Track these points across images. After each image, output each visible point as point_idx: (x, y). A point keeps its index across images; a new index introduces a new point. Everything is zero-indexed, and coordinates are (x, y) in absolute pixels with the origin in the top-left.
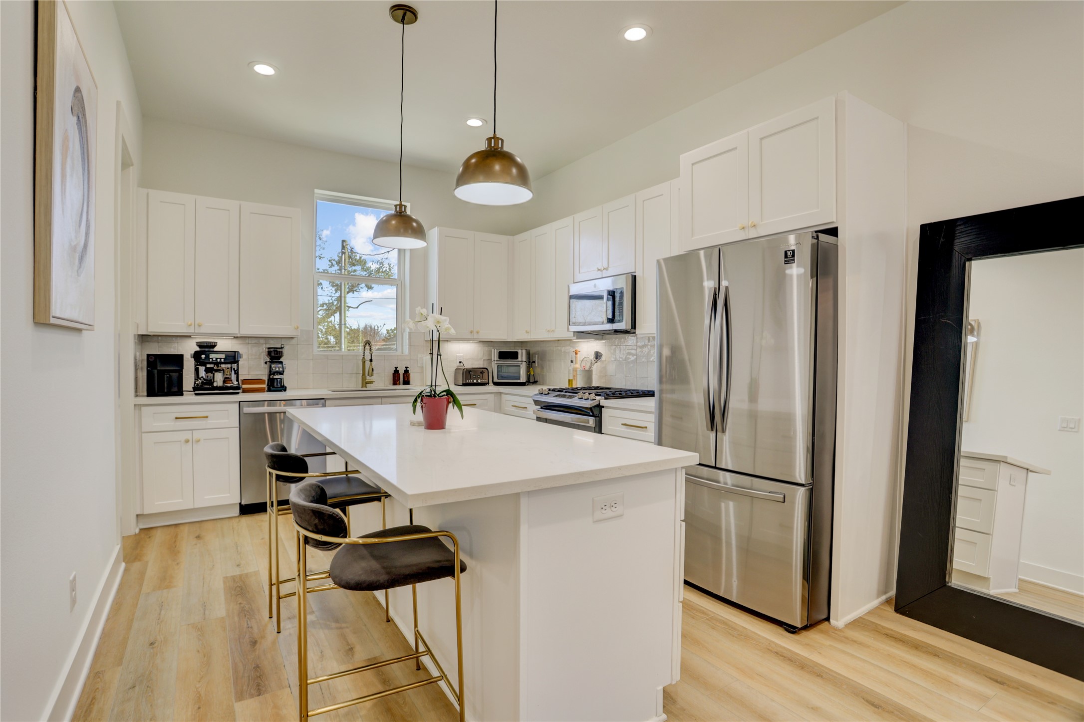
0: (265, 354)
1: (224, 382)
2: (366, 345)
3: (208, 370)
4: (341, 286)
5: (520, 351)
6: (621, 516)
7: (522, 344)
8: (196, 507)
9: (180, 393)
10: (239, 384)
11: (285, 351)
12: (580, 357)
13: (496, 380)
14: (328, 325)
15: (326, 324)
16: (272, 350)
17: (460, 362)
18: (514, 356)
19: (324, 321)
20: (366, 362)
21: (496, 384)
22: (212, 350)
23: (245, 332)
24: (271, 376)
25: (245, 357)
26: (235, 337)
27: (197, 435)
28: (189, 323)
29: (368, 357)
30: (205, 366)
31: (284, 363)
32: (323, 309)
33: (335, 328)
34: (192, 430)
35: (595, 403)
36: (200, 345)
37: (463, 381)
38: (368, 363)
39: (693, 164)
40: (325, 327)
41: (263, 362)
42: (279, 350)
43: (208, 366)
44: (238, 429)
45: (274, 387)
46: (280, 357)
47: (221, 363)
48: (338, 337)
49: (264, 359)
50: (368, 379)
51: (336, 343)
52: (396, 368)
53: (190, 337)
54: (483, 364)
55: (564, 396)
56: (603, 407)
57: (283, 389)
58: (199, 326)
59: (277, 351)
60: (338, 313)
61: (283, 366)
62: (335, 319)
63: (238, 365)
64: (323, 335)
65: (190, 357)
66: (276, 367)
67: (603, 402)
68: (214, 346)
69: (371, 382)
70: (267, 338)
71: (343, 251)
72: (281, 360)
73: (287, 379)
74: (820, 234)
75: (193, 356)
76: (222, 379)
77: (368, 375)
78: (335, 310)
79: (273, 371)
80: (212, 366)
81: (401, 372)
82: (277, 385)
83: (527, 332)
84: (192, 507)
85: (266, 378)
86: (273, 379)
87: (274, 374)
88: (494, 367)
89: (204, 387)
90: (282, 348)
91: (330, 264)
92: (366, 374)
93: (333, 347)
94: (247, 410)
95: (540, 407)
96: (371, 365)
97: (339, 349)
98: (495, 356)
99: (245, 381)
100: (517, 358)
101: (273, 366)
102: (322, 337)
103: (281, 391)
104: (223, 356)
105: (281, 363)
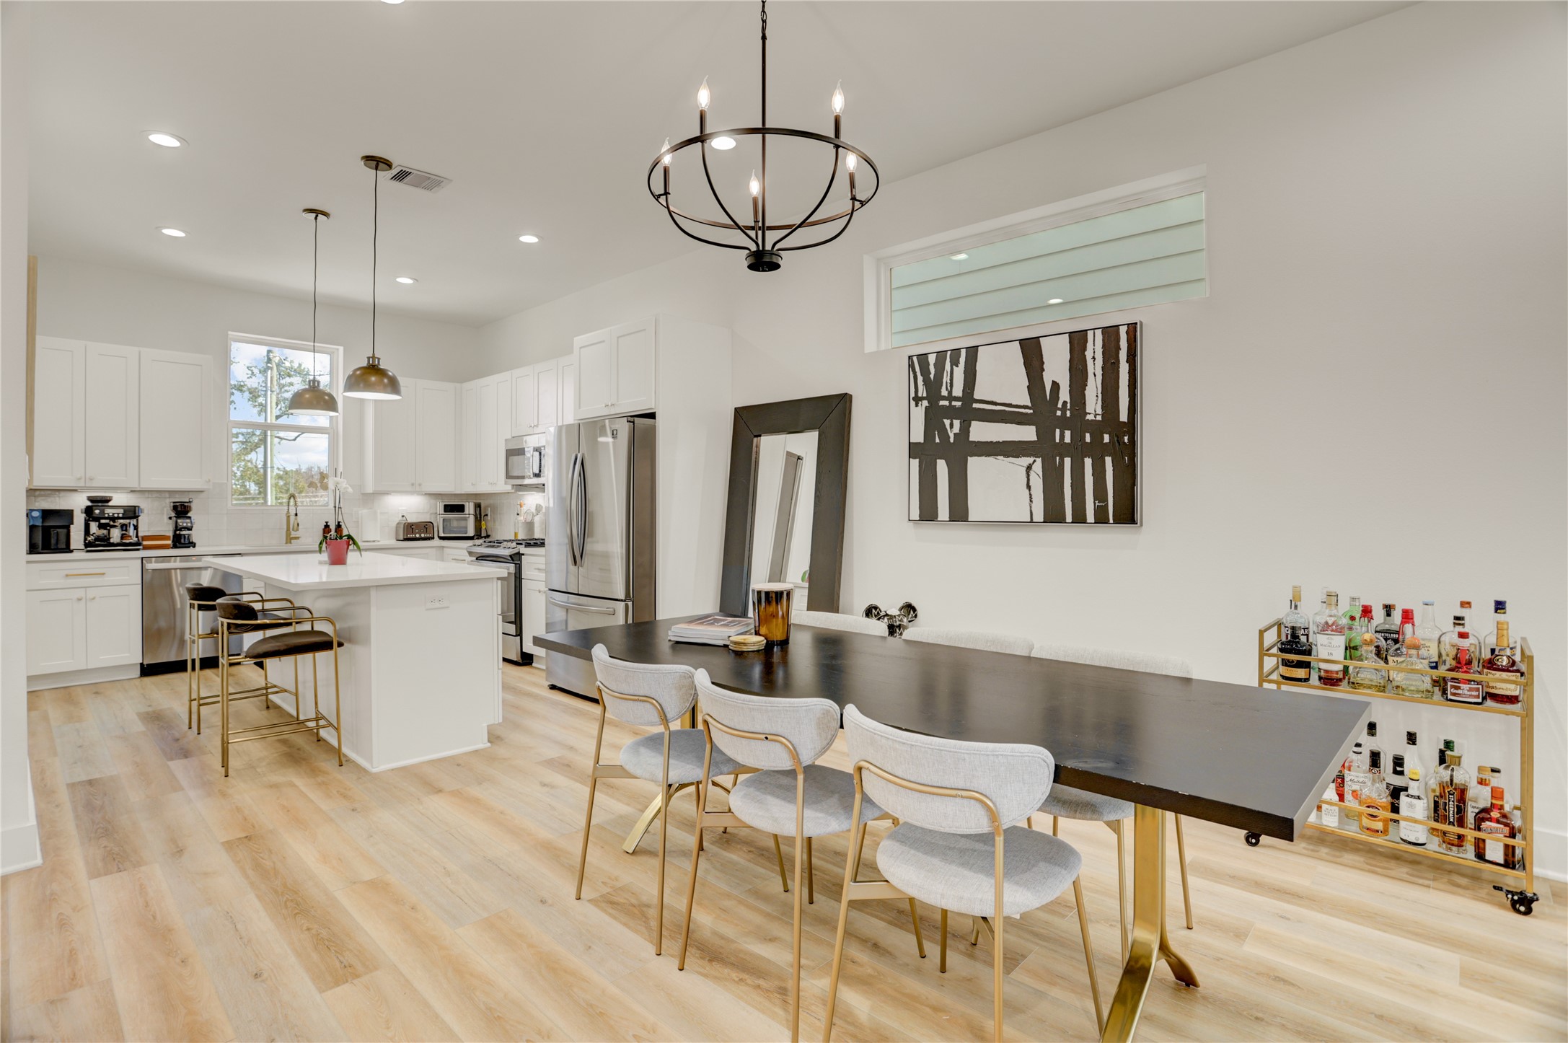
0: (169, 508)
2: (290, 498)
3: (101, 526)
4: (266, 406)
5: (467, 505)
6: (448, 607)
7: (469, 496)
8: (89, 668)
9: (68, 549)
10: (138, 540)
11: (193, 506)
12: (524, 509)
14: (245, 466)
15: (243, 463)
16: (177, 504)
17: (403, 516)
18: (460, 508)
19: (239, 460)
20: (291, 517)
21: (442, 538)
22: (106, 504)
23: (146, 485)
24: (178, 532)
25: (146, 511)
26: (132, 491)
27: (91, 592)
28: (79, 476)
29: (292, 511)
30: (99, 522)
31: (192, 518)
32: (237, 442)
33: (258, 471)
34: (86, 587)
35: (515, 551)
36: (91, 499)
37: (404, 535)
38: (292, 518)
39: (580, 348)
40: (241, 469)
42: (186, 504)
43: (103, 521)
44: (141, 586)
45: (180, 543)
46: (187, 512)
48: (262, 484)
49: (167, 514)
50: (293, 534)
51: (260, 493)
52: (327, 523)
53: (76, 490)
54: (430, 518)
55: (493, 547)
56: (523, 554)
57: (193, 545)
59: (185, 506)
60: (263, 447)
61: (191, 522)
62: (256, 458)
63: (137, 520)
64: (238, 480)
65: (80, 512)
66: (182, 522)
67: (522, 549)
68: (108, 501)
69: (297, 538)
70: (171, 492)
71: (269, 365)
72: (189, 515)
73: (195, 535)
74: (636, 418)
75: (84, 511)
76: (119, 535)
77: (293, 530)
78: (257, 443)
79: (179, 527)
80: (107, 521)
81: (333, 527)
82: (185, 541)
83: (473, 484)
84: (85, 668)
85: (171, 534)
86: (180, 535)
87: (180, 530)
88: (438, 522)
89: (97, 544)
90: (190, 502)
91: (250, 372)
92: (291, 530)
93: (253, 499)
94: (151, 566)
95: (475, 558)
96: (296, 519)
97: (263, 501)
98: (440, 509)
100: (464, 511)
101: (179, 521)
102: (235, 484)
103: (189, 547)
104: (122, 511)
105: (190, 518)
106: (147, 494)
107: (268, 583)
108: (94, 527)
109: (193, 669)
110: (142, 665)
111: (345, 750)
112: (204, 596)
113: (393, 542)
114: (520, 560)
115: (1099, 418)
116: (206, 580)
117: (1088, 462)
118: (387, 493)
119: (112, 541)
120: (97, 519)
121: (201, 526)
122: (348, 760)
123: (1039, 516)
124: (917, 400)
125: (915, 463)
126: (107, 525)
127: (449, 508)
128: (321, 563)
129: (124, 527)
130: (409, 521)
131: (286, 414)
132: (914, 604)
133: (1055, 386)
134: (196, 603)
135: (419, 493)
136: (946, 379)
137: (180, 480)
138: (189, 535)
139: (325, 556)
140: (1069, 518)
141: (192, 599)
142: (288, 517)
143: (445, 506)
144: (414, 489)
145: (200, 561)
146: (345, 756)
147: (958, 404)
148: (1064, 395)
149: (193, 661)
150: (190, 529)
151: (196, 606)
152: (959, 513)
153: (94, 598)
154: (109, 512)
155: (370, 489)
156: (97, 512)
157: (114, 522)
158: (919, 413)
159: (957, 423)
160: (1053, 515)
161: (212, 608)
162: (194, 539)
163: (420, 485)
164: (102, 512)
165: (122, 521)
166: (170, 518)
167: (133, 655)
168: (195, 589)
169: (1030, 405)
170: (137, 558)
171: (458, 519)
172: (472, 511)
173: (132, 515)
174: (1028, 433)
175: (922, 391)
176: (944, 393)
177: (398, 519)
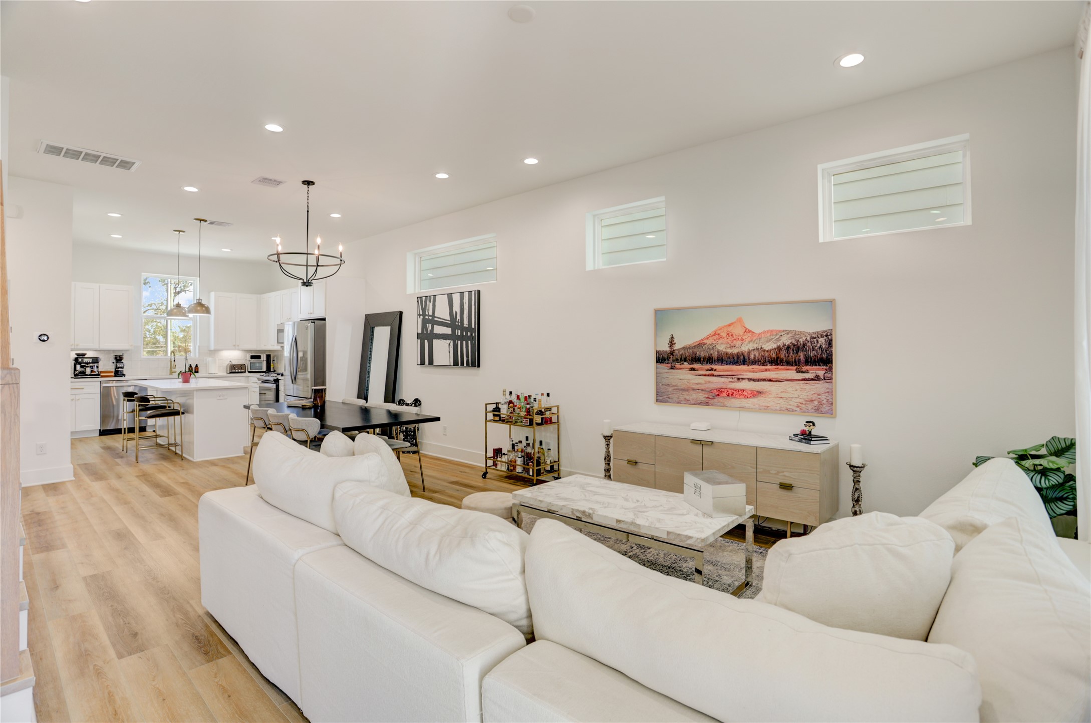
1: (91, 372)
3: (82, 367)
5: (262, 355)
7: (263, 351)
11: (124, 357)
13: (249, 370)
18: (259, 357)
21: (249, 372)
23: (103, 347)
34: (75, 394)
35: (276, 378)
36: (78, 355)
38: (173, 362)
41: (111, 362)
45: (118, 374)
46: (121, 360)
47: (90, 363)
50: (173, 370)
57: (124, 375)
58: (77, 345)
66: (119, 365)
68: (84, 355)
70: (114, 351)
73: (125, 371)
81: (194, 367)
85: (114, 370)
86: (118, 371)
87: (118, 368)
88: (248, 364)
94: (104, 385)
98: (249, 357)
99: (101, 372)
104: (91, 360)
105: (122, 363)
106: (102, 352)
107: (157, 390)
108: (78, 367)
109: (125, 433)
110: (100, 430)
111: (184, 455)
112: (129, 396)
113: (225, 374)
114: (279, 382)
115: (467, 326)
116: (131, 390)
117: (464, 342)
118: (222, 350)
119: (87, 373)
120: (80, 363)
121: (128, 367)
122: (186, 459)
123: (452, 364)
124: (420, 315)
125: (419, 341)
126: (85, 366)
127: (253, 357)
128: (179, 382)
129: (92, 367)
130: (233, 364)
131: (184, 291)
132: (420, 399)
133: (456, 312)
134: (126, 398)
135: (239, 350)
136: (427, 308)
137: (118, 345)
138: (122, 371)
139: (181, 380)
140: (460, 365)
141: (124, 397)
142: (171, 362)
143: (251, 356)
144: (235, 347)
145: (128, 382)
146: (184, 457)
147: (430, 318)
148: (458, 317)
149: (125, 429)
150: (122, 368)
151: (126, 400)
152: (431, 363)
153: (79, 399)
154: (86, 360)
155: (212, 348)
156: (80, 360)
157: (87, 365)
158: (420, 320)
159: (430, 325)
160: (456, 364)
161: (133, 400)
162: (124, 373)
163: (238, 346)
164: (82, 360)
165: (91, 365)
166: (113, 363)
167: (97, 426)
168: (126, 393)
169: (449, 319)
170: (98, 381)
171: (259, 363)
172: (265, 359)
173: (96, 361)
174: (448, 331)
175: (421, 313)
176: (427, 313)
177: (227, 362)
